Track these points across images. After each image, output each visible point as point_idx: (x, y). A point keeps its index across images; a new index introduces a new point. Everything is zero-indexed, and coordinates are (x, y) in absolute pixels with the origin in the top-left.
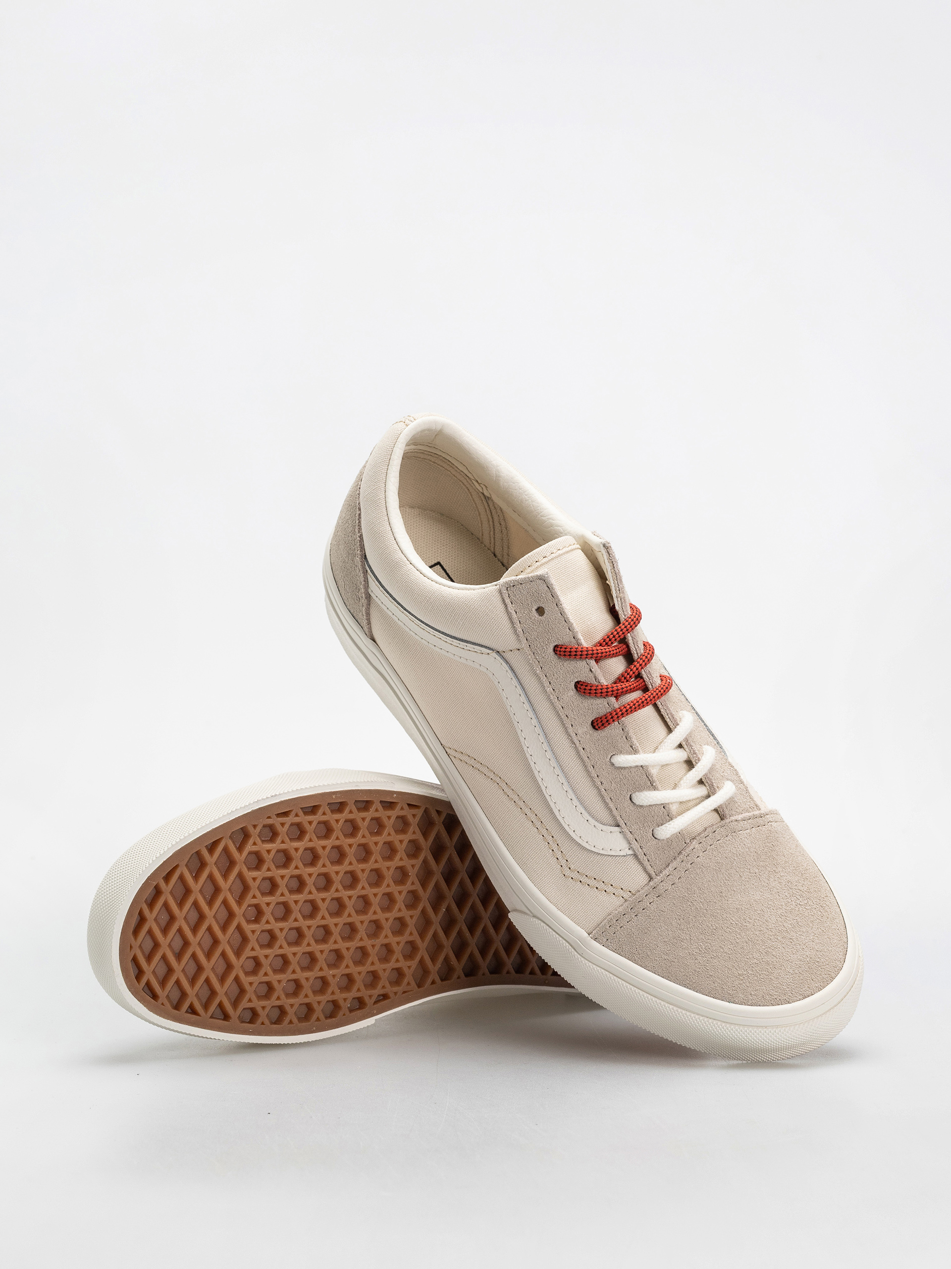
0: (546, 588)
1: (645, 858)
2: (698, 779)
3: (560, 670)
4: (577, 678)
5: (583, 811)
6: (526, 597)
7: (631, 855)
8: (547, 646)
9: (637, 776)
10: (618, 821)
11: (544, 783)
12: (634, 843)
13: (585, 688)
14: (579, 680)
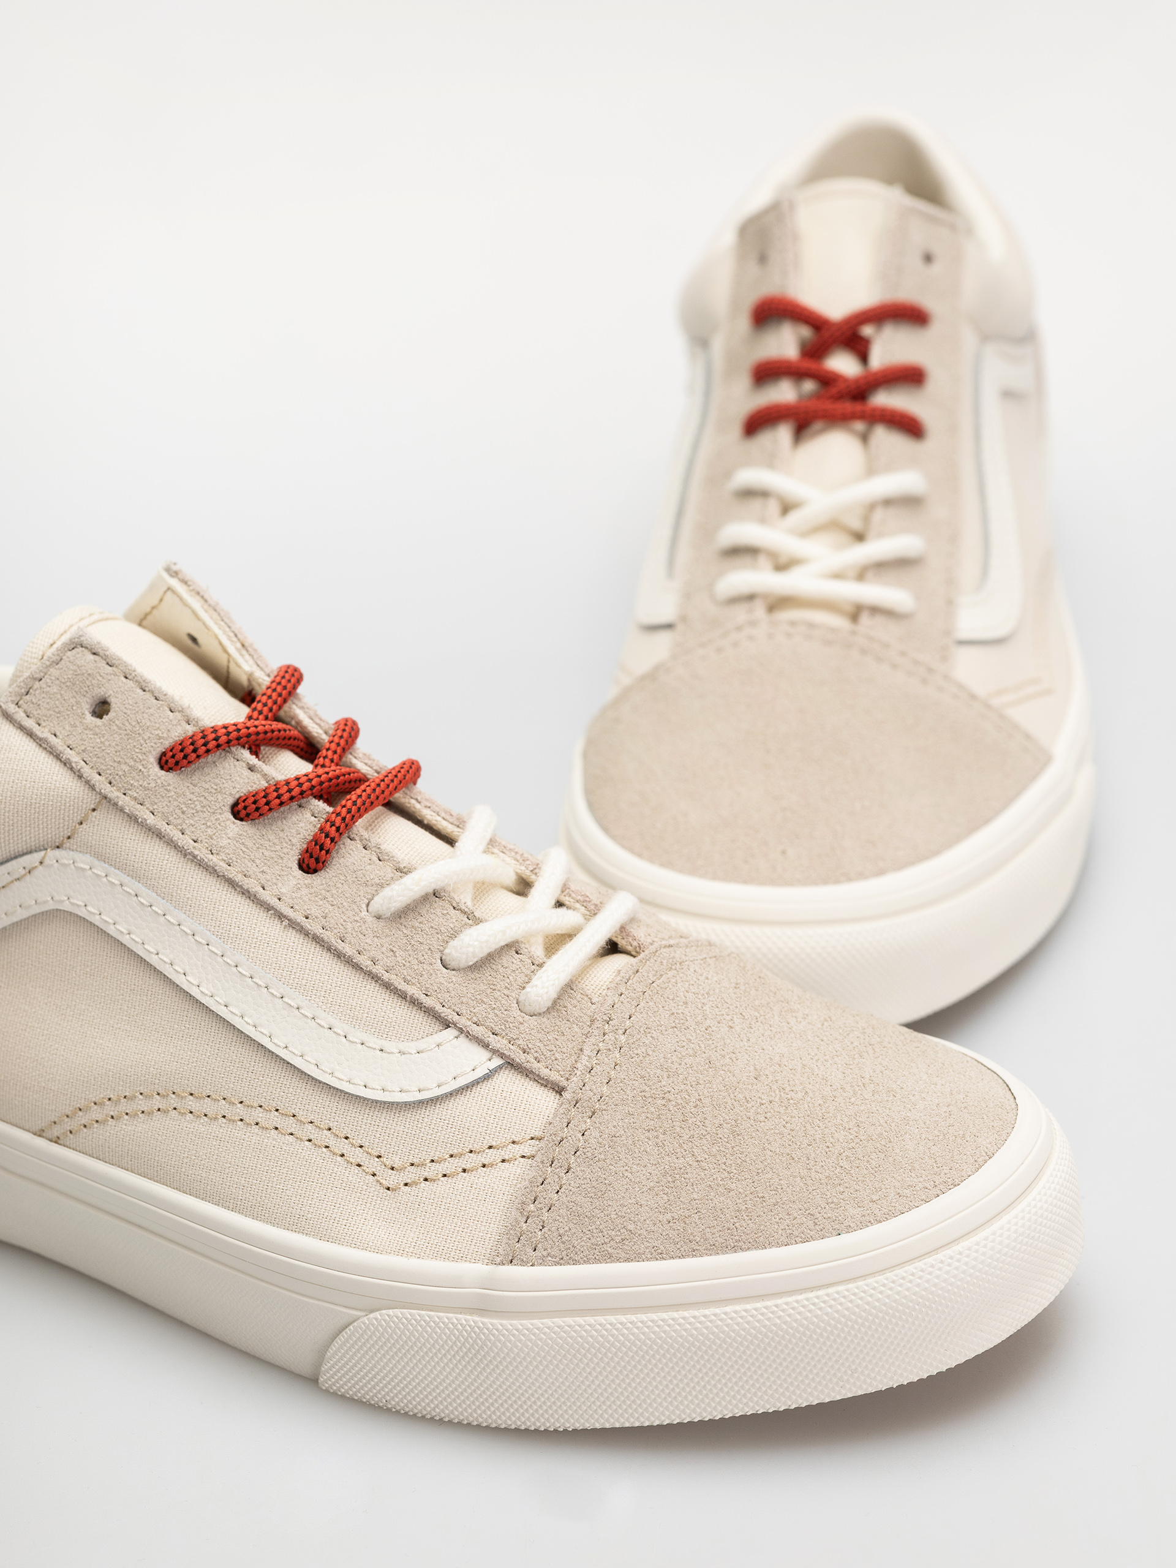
0: (92, 657)
1: (530, 1057)
2: (553, 902)
3: (192, 796)
4: (231, 794)
5: (365, 1037)
6: (61, 695)
7: (500, 1067)
8: (144, 762)
9: (438, 916)
10: (443, 1015)
11: (262, 1030)
12: (495, 1042)
13: (254, 806)
14: (237, 796)
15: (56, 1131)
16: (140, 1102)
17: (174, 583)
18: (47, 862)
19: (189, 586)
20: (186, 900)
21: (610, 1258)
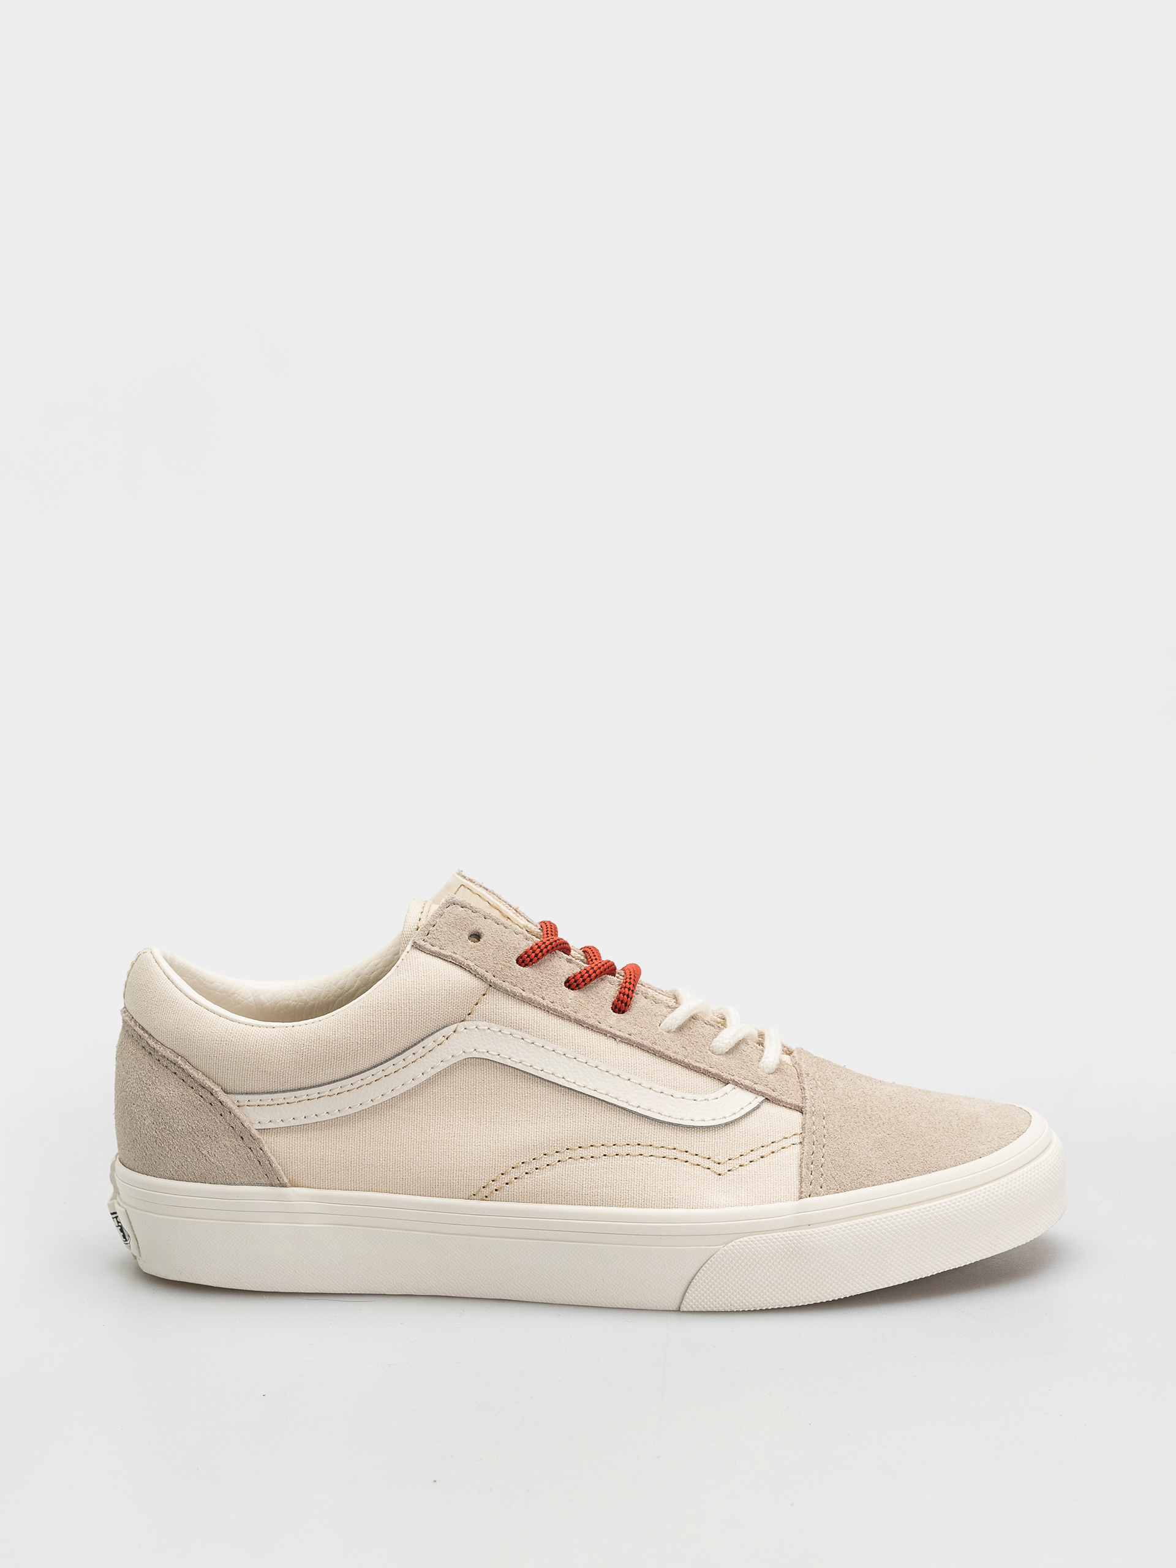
1: (779, 1093)
3: (542, 979)
4: (564, 976)
5: (683, 1095)
6: (450, 931)
7: (762, 1102)
8: (511, 962)
9: (698, 1028)
10: (724, 1077)
11: (622, 1099)
12: (758, 1088)
13: (575, 984)
14: (567, 977)
15: (486, 1192)
16: (545, 1159)
17: (465, 881)
18: (458, 1029)
19: (474, 882)
20: (553, 1037)
21: (862, 1185)
